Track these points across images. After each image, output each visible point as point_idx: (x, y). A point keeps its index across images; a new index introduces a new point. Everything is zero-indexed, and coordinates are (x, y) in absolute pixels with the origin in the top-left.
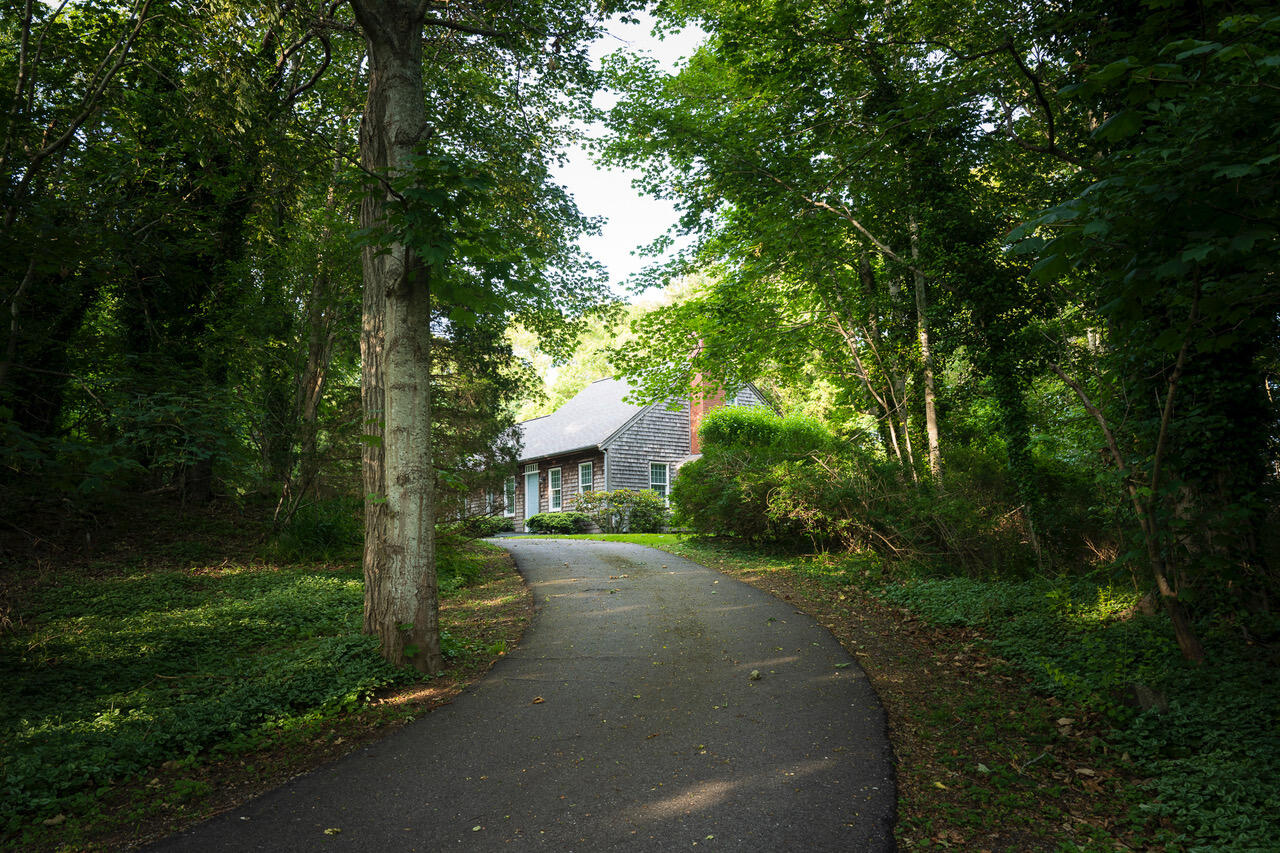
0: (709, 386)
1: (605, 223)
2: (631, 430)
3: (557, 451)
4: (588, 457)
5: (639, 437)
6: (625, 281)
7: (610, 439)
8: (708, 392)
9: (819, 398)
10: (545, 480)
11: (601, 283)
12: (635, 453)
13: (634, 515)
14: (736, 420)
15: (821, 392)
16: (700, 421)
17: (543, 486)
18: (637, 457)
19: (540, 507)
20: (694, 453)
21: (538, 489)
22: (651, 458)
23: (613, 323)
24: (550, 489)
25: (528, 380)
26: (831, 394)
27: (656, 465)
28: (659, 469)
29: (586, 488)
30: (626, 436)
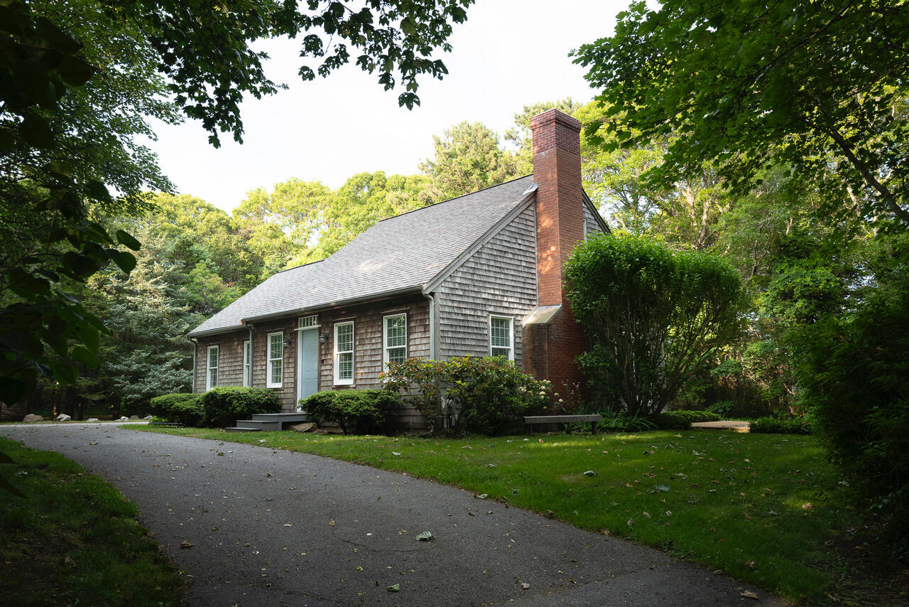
2: (467, 267)
3: (349, 296)
4: (400, 305)
5: (475, 277)
7: (438, 276)
10: (328, 339)
12: (471, 300)
17: (326, 346)
18: (474, 307)
19: (320, 376)
20: (543, 303)
21: (317, 351)
22: (491, 309)
24: (336, 351)
27: (497, 320)
28: (501, 326)
29: (396, 352)
30: (460, 275)
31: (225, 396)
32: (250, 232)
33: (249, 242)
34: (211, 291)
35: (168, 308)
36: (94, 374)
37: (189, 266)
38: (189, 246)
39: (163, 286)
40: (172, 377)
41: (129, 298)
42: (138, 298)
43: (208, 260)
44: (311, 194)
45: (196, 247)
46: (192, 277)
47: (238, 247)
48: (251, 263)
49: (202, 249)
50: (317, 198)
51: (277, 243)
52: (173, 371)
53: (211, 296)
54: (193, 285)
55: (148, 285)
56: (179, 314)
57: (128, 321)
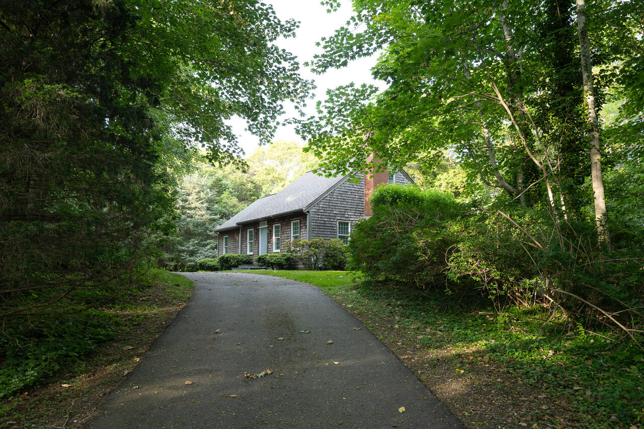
0: (380, 162)
1: (298, 27)
2: (326, 199)
4: (297, 217)
5: (330, 204)
6: (310, 63)
7: (311, 205)
8: (379, 167)
9: (440, 186)
10: (271, 232)
11: (293, 72)
12: (328, 214)
13: (327, 255)
14: (396, 192)
15: (442, 182)
16: (371, 194)
17: (270, 236)
18: (329, 217)
20: (367, 215)
21: (267, 237)
22: (339, 218)
23: (302, 103)
24: (274, 237)
25: (234, 152)
26: (448, 183)
27: (342, 223)
28: (344, 225)
29: (296, 237)
30: (322, 203)
31: (227, 258)
32: (255, 171)
33: (254, 178)
34: (231, 207)
35: (208, 217)
36: (172, 252)
37: (220, 193)
38: (220, 181)
39: (206, 205)
40: (210, 254)
41: (188, 211)
42: (193, 212)
43: (231, 189)
44: (289, 148)
45: (224, 182)
46: (222, 199)
47: (247, 181)
48: (254, 190)
49: (227, 183)
50: (292, 151)
51: (270, 178)
52: (211, 250)
53: (231, 209)
54: (222, 203)
55: (198, 204)
56: (214, 220)
57: (188, 224)
